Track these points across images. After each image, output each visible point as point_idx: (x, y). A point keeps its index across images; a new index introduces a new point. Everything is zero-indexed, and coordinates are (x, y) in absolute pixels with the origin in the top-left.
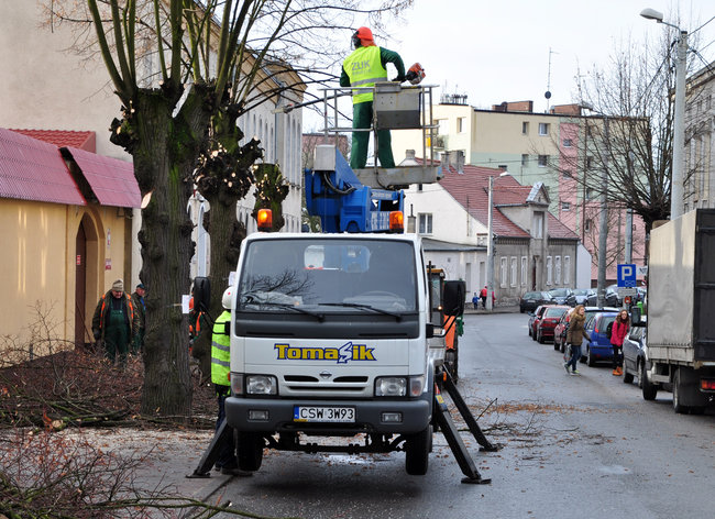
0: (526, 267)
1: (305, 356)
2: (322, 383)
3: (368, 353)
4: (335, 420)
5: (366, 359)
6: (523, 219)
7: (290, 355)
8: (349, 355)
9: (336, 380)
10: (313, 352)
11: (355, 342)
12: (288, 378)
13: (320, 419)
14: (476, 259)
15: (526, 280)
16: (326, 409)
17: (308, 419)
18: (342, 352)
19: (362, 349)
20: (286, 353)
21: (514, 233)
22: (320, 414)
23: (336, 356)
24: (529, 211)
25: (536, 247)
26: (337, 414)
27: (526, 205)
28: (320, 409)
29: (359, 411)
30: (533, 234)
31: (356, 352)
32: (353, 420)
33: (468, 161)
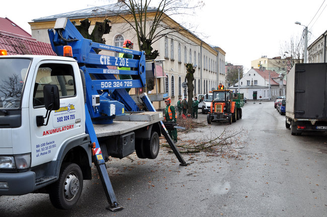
0: (278, 91)
6: (278, 81)
14: (266, 90)
15: (278, 94)
21: (275, 84)
24: (279, 79)
25: (281, 87)
27: (278, 78)
30: (280, 84)
33: (267, 69)
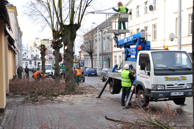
1: (171, 80)
2: (175, 86)
3: (185, 78)
4: (179, 95)
5: (185, 80)
7: (168, 80)
8: (181, 79)
9: (178, 85)
10: (173, 79)
11: (182, 76)
12: (167, 85)
13: (176, 95)
16: (177, 92)
17: (173, 95)
18: (180, 78)
19: (184, 77)
20: (167, 79)
21: (50, 57)
22: (176, 94)
23: (178, 80)
25: (53, 59)
26: (180, 93)
27: (52, 53)
28: (176, 92)
29: (184, 92)
31: (183, 78)
32: (183, 95)
